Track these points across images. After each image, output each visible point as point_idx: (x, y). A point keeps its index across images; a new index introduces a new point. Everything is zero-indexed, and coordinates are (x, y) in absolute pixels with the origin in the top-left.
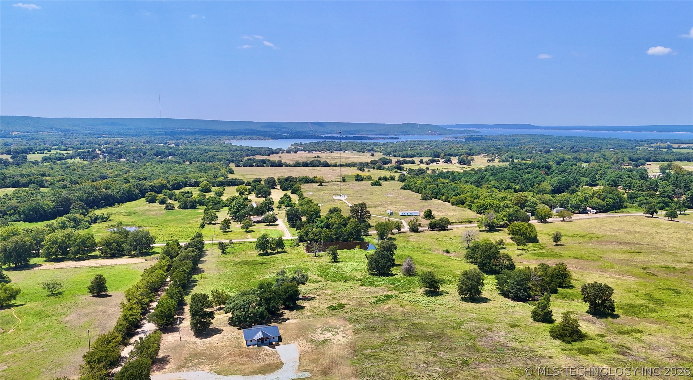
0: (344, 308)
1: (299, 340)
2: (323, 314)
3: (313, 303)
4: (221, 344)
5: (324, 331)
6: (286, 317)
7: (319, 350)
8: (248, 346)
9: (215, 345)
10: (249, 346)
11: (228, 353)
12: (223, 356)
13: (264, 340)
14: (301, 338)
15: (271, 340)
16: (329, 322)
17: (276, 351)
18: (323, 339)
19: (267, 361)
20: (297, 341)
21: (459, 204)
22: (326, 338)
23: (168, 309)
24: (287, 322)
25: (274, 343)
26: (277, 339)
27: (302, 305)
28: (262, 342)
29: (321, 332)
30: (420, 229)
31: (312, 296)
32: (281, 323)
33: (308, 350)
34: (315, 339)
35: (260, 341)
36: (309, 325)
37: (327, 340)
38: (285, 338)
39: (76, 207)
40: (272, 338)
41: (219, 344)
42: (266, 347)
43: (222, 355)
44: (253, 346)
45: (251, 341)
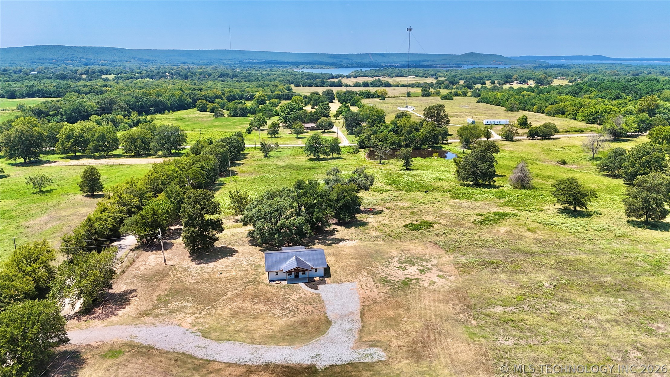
0: (431, 229)
1: (360, 276)
2: (399, 236)
3: (381, 219)
4: (228, 274)
5: (403, 263)
6: (338, 236)
7: (399, 299)
8: (271, 281)
9: (218, 276)
10: (274, 281)
11: (234, 292)
12: (224, 298)
13: (300, 273)
14: (364, 273)
15: (312, 273)
16: (410, 250)
17: (319, 295)
18: (402, 278)
19: (301, 314)
20: (356, 278)
21: (558, 113)
22: (409, 276)
23: (152, 212)
24: (341, 244)
25: (317, 279)
26: (321, 272)
27: (365, 220)
28: (297, 276)
29: (398, 265)
30: (516, 138)
31: (379, 208)
32: (330, 245)
33: (377, 296)
34: (389, 278)
35: (293, 274)
36: (376, 251)
37: (411, 280)
38: (336, 272)
39: (118, 109)
40: (313, 270)
41: (225, 274)
42: (302, 285)
43: (222, 295)
44: (280, 282)
45: (277, 274)
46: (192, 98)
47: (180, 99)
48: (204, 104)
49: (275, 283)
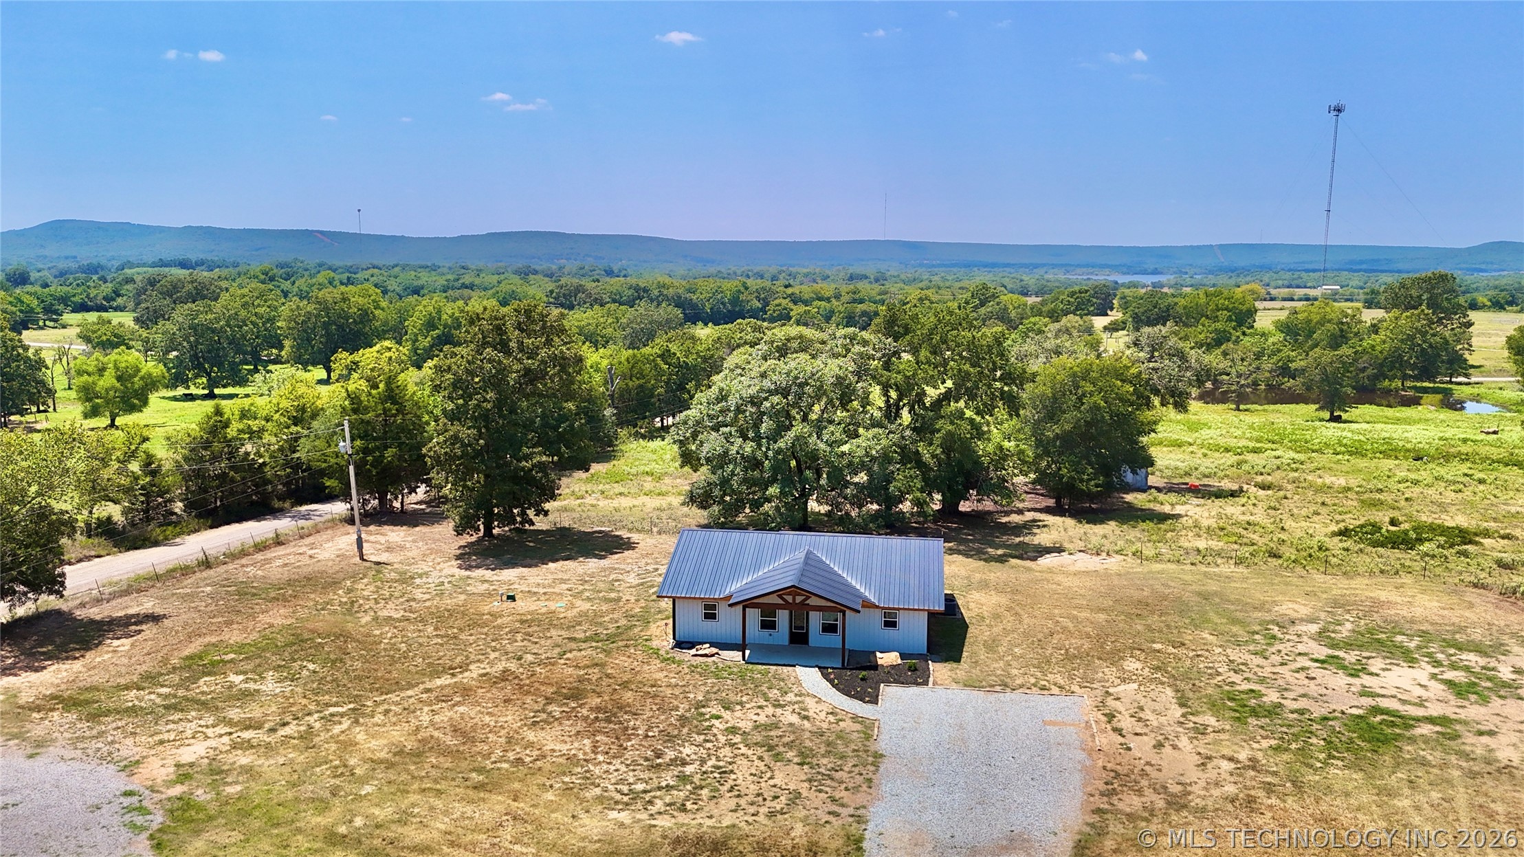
0: (1470, 548)
1: (1110, 673)
2: (1316, 556)
4: (536, 605)
5: (1348, 645)
6: (1042, 538)
8: (681, 644)
9: (493, 606)
10: (691, 645)
13: (815, 624)
14: (1132, 665)
16: (1377, 604)
17: (868, 728)
18: (1356, 706)
20: (1086, 683)
22: (1384, 703)
24: (1047, 561)
25: (888, 659)
26: (915, 630)
28: (799, 638)
29: (1323, 652)
32: (1001, 560)
34: (1272, 697)
35: (783, 617)
36: (1206, 596)
37: (1408, 722)
38: (991, 646)
40: (877, 618)
41: (523, 603)
42: (809, 678)
44: (714, 650)
45: (710, 616)
46: (763, 299)
47: (735, 300)
48: (785, 309)
49: (693, 652)
